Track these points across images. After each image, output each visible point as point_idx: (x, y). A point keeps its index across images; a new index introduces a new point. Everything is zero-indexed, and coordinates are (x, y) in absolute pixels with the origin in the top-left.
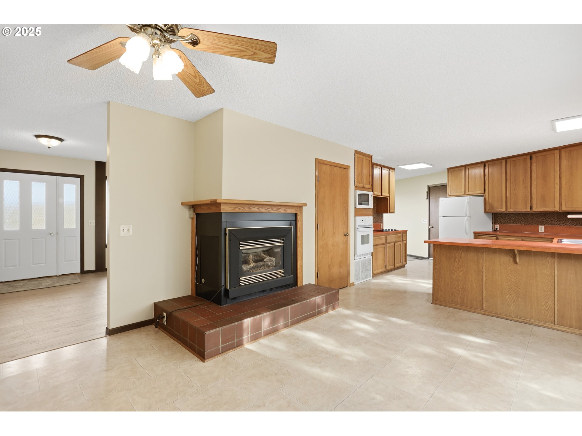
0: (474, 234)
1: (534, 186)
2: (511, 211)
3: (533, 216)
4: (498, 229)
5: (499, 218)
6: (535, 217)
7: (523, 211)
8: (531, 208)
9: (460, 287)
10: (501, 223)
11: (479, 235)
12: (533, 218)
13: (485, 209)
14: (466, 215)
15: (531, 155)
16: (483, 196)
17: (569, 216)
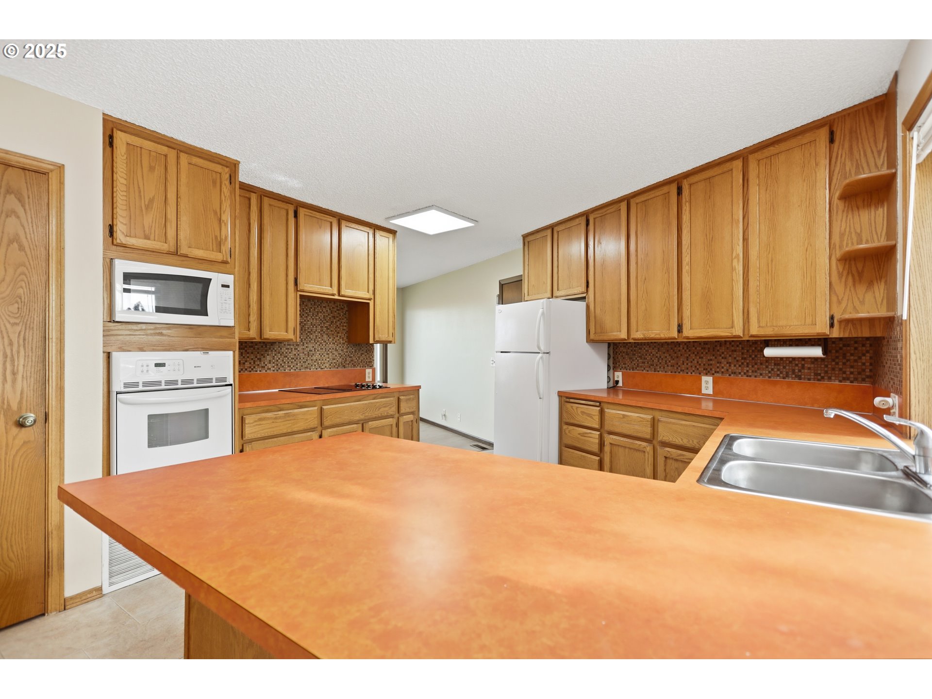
0: (559, 396)
1: (686, 268)
2: (639, 337)
3: (689, 351)
4: (620, 384)
5: (622, 356)
6: (694, 353)
7: (662, 336)
8: (680, 330)
10: (625, 368)
11: (568, 400)
12: (689, 355)
13: (588, 332)
14: (539, 348)
15: (678, 183)
16: (583, 299)
17: (769, 352)
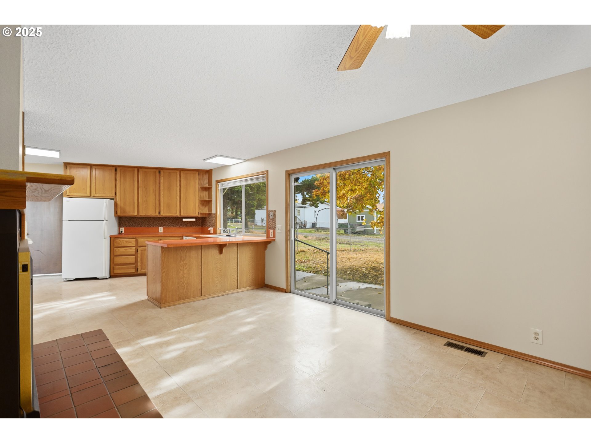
0: (110, 238)
1: (162, 196)
4: (123, 232)
5: (124, 222)
6: (156, 220)
7: (153, 215)
8: (160, 213)
9: (185, 284)
10: (126, 226)
11: (115, 238)
12: (154, 221)
13: (116, 212)
14: (105, 218)
15: (160, 170)
16: (113, 199)
17: (184, 220)
